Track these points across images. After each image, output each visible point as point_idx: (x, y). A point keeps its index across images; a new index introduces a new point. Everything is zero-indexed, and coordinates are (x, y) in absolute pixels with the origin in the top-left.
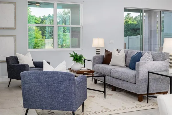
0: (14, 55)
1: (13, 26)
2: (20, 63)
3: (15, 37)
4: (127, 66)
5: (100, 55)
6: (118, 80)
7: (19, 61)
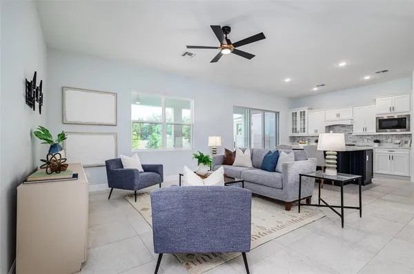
0: (114, 158)
1: (113, 122)
2: (125, 168)
3: (115, 135)
4: (255, 167)
5: (218, 155)
6: (251, 184)
7: (123, 164)
